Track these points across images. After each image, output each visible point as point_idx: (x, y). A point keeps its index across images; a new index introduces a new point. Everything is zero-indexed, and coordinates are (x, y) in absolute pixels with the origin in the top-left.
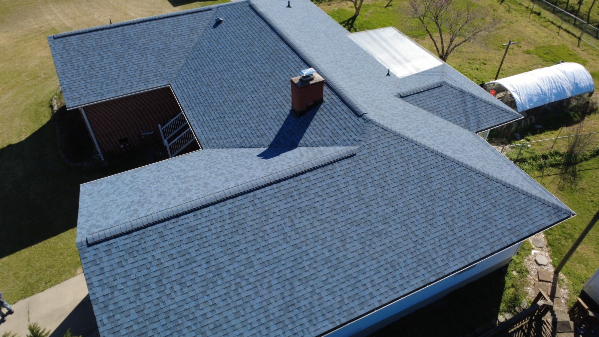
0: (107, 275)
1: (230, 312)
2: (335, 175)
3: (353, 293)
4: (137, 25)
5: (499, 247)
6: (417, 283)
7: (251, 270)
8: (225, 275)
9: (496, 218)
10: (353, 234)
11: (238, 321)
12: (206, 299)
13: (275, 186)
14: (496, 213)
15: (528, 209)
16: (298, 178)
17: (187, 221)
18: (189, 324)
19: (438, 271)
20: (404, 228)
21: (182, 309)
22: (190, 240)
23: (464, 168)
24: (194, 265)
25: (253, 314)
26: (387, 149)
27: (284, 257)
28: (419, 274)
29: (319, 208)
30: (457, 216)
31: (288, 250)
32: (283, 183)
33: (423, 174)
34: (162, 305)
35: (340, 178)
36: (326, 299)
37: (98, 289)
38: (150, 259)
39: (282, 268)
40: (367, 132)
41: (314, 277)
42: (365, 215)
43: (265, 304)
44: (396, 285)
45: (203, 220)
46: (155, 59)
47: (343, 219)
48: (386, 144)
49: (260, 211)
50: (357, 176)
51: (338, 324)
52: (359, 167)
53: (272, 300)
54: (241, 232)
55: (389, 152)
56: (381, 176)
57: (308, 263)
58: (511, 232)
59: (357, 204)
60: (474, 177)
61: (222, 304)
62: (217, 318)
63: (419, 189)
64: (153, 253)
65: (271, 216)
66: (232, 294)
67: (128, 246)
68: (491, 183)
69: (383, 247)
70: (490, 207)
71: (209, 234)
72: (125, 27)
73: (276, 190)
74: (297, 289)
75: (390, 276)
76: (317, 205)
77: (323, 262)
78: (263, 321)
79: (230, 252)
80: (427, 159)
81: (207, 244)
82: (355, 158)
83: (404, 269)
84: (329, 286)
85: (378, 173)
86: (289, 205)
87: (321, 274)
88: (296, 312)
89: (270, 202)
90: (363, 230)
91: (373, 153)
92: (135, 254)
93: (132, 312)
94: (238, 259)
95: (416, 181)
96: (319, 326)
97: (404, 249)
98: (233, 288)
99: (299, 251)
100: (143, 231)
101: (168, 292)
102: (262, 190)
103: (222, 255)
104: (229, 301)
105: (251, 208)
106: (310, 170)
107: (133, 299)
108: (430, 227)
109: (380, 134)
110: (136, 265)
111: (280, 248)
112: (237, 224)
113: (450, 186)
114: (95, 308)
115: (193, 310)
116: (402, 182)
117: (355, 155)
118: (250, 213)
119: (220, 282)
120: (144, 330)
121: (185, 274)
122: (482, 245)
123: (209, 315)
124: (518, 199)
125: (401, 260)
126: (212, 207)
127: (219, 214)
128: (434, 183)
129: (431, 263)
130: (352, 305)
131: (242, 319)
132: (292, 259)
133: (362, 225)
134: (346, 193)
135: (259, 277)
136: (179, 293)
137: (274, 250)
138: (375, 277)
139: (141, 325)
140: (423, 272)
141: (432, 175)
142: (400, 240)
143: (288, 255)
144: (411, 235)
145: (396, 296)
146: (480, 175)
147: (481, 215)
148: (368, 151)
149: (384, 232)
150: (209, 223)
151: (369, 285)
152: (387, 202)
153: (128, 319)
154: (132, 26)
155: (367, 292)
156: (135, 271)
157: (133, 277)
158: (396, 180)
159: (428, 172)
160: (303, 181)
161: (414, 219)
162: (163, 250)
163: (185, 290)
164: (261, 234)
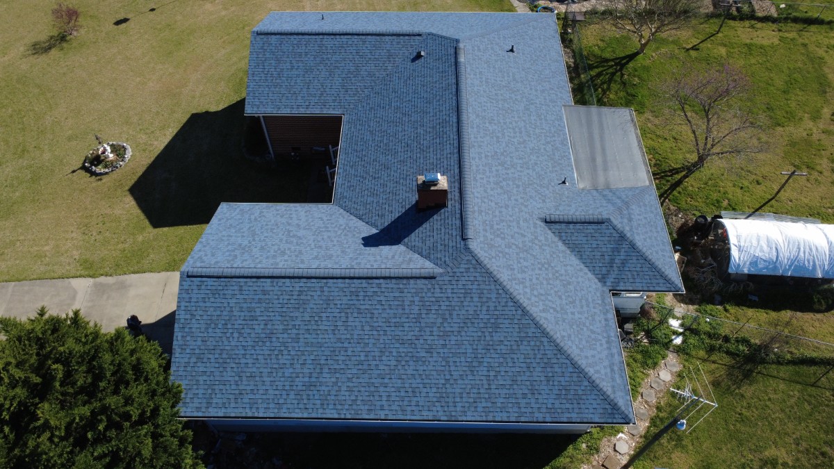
0: (193, 304)
1: (266, 370)
2: (406, 291)
3: (368, 398)
4: (338, 37)
5: (527, 420)
6: (427, 415)
7: (296, 345)
8: (274, 339)
9: (542, 392)
10: (394, 350)
11: (269, 379)
12: (253, 352)
13: (347, 281)
14: (545, 388)
15: (584, 397)
16: (371, 281)
17: (264, 284)
18: (234, 365)
19: (453, 414)
20: (444, 364)
21: (233, 352)
22: (260, 301)
23: (539, 331)
24: (255, 322)
25: (282, 379)
26: (470, 283)
27: (326, 345)
28: (434, 409)
29: (376, 315)
30: (503, 374)
31: (332, 340)
32: (355, 281)
33: (492, 321)
34: (220, 344)
35: (410, 295)
36: (342, 393)
37: (183, 312)
38: (226, 305)
39: (320, 353)
40: (459, 259)
41: (342, 372)
42: (414, 338)
43: (294, 375)
44: (409, 408)
45: (277, 288)
46: (340, 81)
47: (393, 333)
48: (472, 279)
49: (324, 298)
50: (426, 299)
51: (343, 416)
52: (432, 291)
53: (301, 375)
54: (301, 310)
55: (471, 287)
56: (449, 308)
57: (344, 358)
58: (549, 411)
59: (411, 324)
60: (546, 344)
61: (263, 361)
62: (254, 370)
63: (480, 334)
64: (230, 301)
65: (332, 306)
66: (273, 357)
67: (214, 288)
68: (559, 356)
69: (415, 372)
70: (543, 378)
71: (277, 301)
72: (325, 37)
73: (347, 285)
74: (325, 375)
75: (406, 399)
76: (375, 312)
77: (356, 363)
78: (287, 388)
79: (285, 323)
80: (506, 308)
81: (271, 310)
82: (433, 281)
83: (423, 399)
84: (351, 384)
85: (447, 303)
86: (351, 302)
87: (349, 371)
88: (315, 392)
89: (337, 294)
90: (405, 350)
91: (454, 282)
92: (217, 296)
93: (199, 339)
94: (289, 331)
95: (482, 325)
96: (327, 411)
97: (433, 381)
98: (276, 352)
99: (341, 345)
100: (229, 279)
101: (228, 335)
102: (335, 281)
103: (279, 323)
104: (269, 361)
105: (319, 293)
106: (385, 278)
107: (203, 330)
108: (469, 373)
109: (471, 266)
110: (214, 305)
111: (326, 336)
112: (301, 302)
113: (513, 343)
114: (176, 325)
115: (240, 356)
116: (467, 321)
117: (435, 278)
118: (316, 297)
119: (268, 344)
120: (202, 356)
121: (245, 327)
122: (510, 410)
123: (250, 365)
124: (579, 384)
125: (425, 390)
126: (288, 280)
127: (291, 289)
128: (498, 334)
129: (451, 404)
130: (362, 407)
131: (272, 379)
132: (332, 349)
133: (406, 346)
134: (407, 311)
135: (299, 353)
136: (236, 340)
137: (321, 336)
138: (394, 394)
139: (201, 352)
140: (439, 409)
141: (501, 326)
142: (434, 373)
143: (330, 345)
144: (447, 373)
145: (402, 417)
146: (552, 344)
147: (528, 383)
148: (450, 279)
149: (424, 359)
150: (280, 293)
151: (384, 398)
152: (441, 334)
153: (194, 343)
154: (332, 37)
155: (379, 403)
156: (212, 309)
157: (209, 313)
158: (461, 317)
159: (499, 321)
160: (374, 285)
161: (458, 360)
162: (237, 301)
163: (241, 339)
164: (316, 319)
